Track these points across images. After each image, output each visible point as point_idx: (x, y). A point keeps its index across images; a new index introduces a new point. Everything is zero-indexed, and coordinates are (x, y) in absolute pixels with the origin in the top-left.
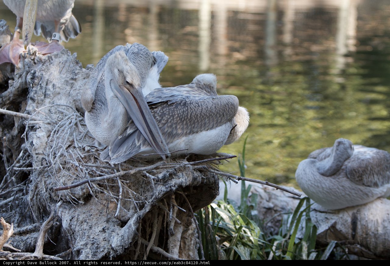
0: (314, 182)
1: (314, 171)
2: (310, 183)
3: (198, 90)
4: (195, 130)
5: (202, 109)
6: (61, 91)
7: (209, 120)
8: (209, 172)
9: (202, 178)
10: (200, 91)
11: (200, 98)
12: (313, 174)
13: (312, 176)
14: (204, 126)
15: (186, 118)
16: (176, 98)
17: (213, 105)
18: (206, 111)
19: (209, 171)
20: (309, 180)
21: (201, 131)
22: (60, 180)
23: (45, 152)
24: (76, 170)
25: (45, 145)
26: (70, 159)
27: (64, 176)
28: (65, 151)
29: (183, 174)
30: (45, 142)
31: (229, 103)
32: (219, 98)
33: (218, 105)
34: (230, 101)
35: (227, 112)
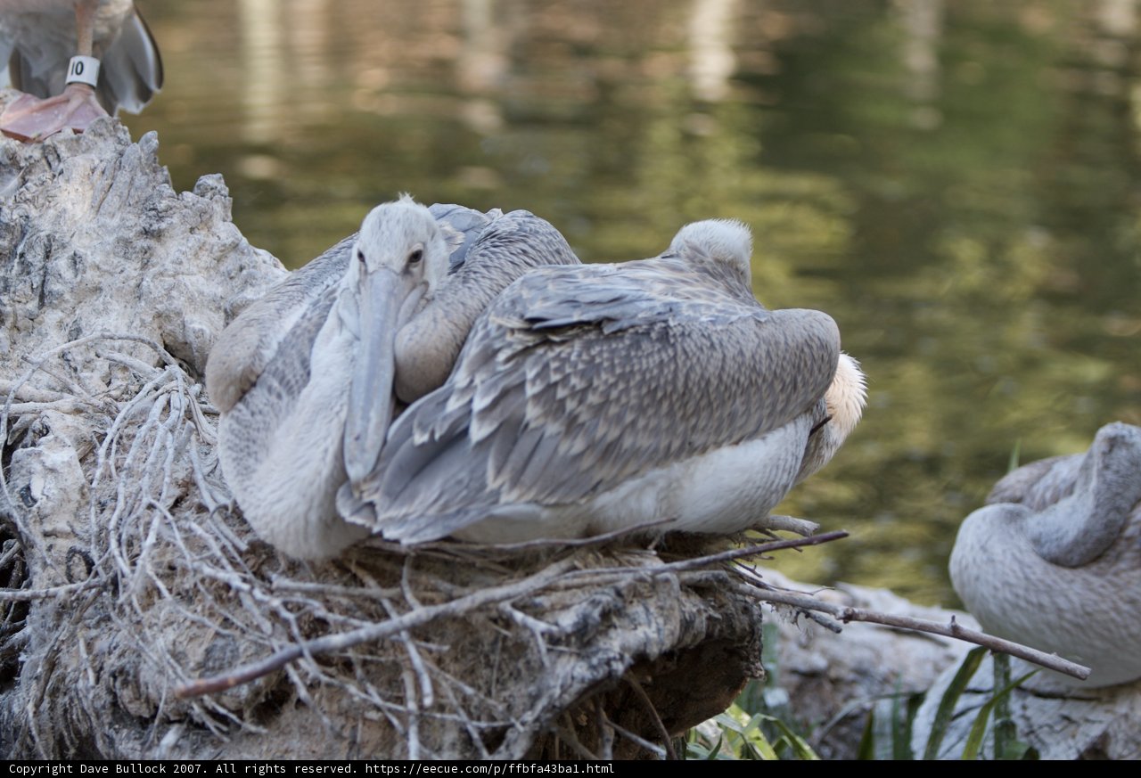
0: (1027, 590)
1: (1021, 551)
2: (1009, 596)
3: (704, 279)
4: (698, 439)
6: (106, 281)
7: (747, 403)
8: (729, 594)
9: (710, 618)
12: (1020, 562)
13: (1016, 567)
14: (730, 425)
15: (669, 389)
17: (759, 346)
18: (736, 366)
19: (731, 590)
20: (1007, 584)
21: (718, 445)
22: (154, 637)
23: (78, 528)
24: (219, 599)
25: (78, 497)
26: (201, 559)
27: (172, 623)
28: (174, 525)
29: (647, 610)
30: (77, 487)
31: (812, 339)
32: (778, 321)
33: (778, 348)
34: (816, 332)
35: (807, 376)
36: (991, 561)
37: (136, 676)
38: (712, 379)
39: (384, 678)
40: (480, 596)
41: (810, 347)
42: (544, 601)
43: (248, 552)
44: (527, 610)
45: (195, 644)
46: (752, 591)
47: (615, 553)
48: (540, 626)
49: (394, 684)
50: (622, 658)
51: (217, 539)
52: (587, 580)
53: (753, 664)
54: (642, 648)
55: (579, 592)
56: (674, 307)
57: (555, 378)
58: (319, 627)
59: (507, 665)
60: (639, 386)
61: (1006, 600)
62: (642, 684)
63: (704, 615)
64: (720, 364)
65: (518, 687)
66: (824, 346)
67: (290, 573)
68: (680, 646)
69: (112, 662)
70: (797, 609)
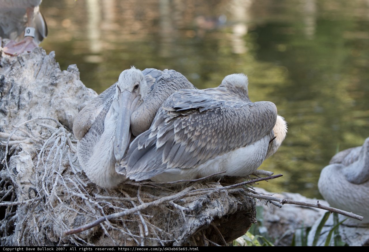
0: (343, 192)
1: (341, 179)
2: (338, 194)
3: (232, 94)
4: (232, 145)
5: (239, 119)
6: (39, 101)
7: (247, 133)
8: (244, 196)
9: (238, 204)
10: (233, 95)
11: (235, 104)
13: (340, 184)
14: (242, 141)
15: (221, 129)
16: (208, 104)
17: (250, 114)
18: (243, 121)
19: (245, 194)
20: (337, 190)
21: (239, 147)
22: (58, 216)
23: (32, 181)
24: (78, 202)
25: (32, 171)
26: (72, 190)
27: (63, 211)
28: (63, 179)
29: (218, 202)
30: (31, 168)
31: (268, 111)
32: (257, 106)
33: (257, 114)
34: (269, 108)
35: (267, 123)
36: (332, 183)
37: (52, 229)
38: (235, 126)
39: (133, 227)
40: (163, 199)
41: (267, 114)
42: (184, 200)
43: (87, 187)
44: (179, 203)
45: (71, 217)
46: (252, 195)
47: (207, 184)
48: (183, 208)
49: (136, 229)
50: (210, 218)
51: (77, 183)
52: (198, 193)
53: (253, 218)
54: (216, 214)
55: (195, 197)
56: (222, 103)
57: (183, 127)
58: (111, 210)
59: (173, 221)
60: (211, 129)
61: (337, 195)
62: (217, 226)
63: (237, 203)
64: (238, 121)
65: (176, 228)
66: (272, 113)
67: (101, 194)
68: (229, 214)
69: (44, 225)
70: (267, 200)
